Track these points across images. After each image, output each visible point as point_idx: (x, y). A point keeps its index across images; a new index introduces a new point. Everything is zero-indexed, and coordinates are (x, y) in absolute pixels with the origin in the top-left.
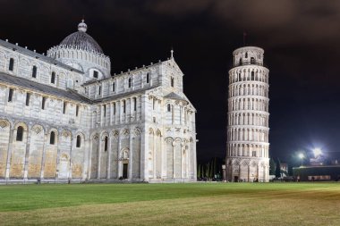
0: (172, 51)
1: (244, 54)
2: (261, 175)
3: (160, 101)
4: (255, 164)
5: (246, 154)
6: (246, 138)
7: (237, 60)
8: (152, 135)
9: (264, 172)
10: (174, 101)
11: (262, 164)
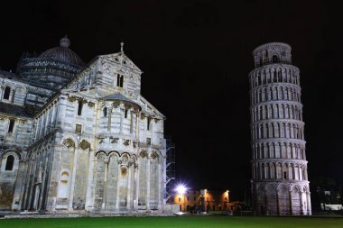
0: (122, 44)
1: (264, 52)
2: (295, 204)
3: (91, 105)
4: (286, 189)
5: (272, 175)
6: (271, 155)
7: (257, 60)
8: (72, 149)
9: (301, 200)
10: (111, 103)
11: (297, 189)
